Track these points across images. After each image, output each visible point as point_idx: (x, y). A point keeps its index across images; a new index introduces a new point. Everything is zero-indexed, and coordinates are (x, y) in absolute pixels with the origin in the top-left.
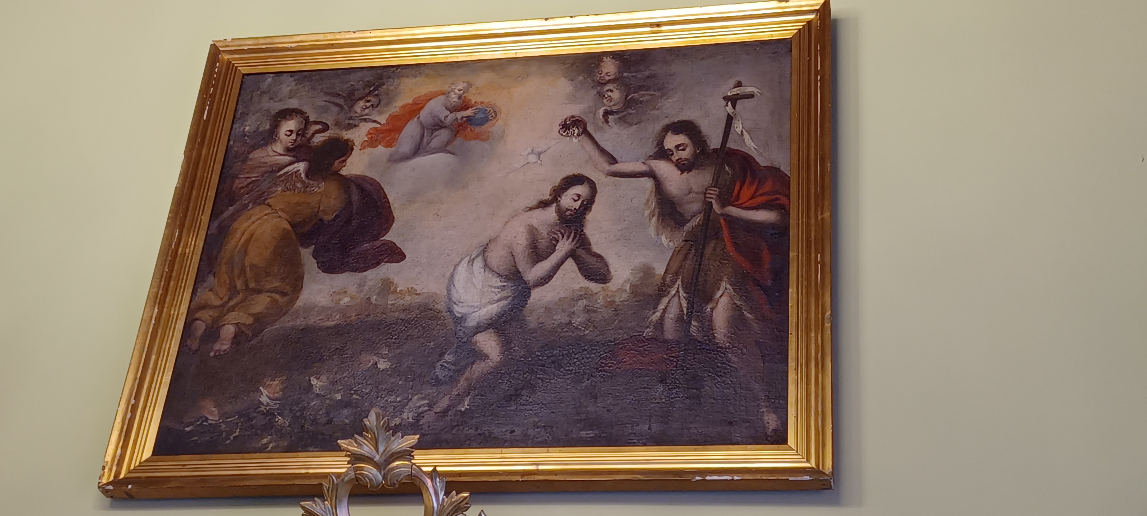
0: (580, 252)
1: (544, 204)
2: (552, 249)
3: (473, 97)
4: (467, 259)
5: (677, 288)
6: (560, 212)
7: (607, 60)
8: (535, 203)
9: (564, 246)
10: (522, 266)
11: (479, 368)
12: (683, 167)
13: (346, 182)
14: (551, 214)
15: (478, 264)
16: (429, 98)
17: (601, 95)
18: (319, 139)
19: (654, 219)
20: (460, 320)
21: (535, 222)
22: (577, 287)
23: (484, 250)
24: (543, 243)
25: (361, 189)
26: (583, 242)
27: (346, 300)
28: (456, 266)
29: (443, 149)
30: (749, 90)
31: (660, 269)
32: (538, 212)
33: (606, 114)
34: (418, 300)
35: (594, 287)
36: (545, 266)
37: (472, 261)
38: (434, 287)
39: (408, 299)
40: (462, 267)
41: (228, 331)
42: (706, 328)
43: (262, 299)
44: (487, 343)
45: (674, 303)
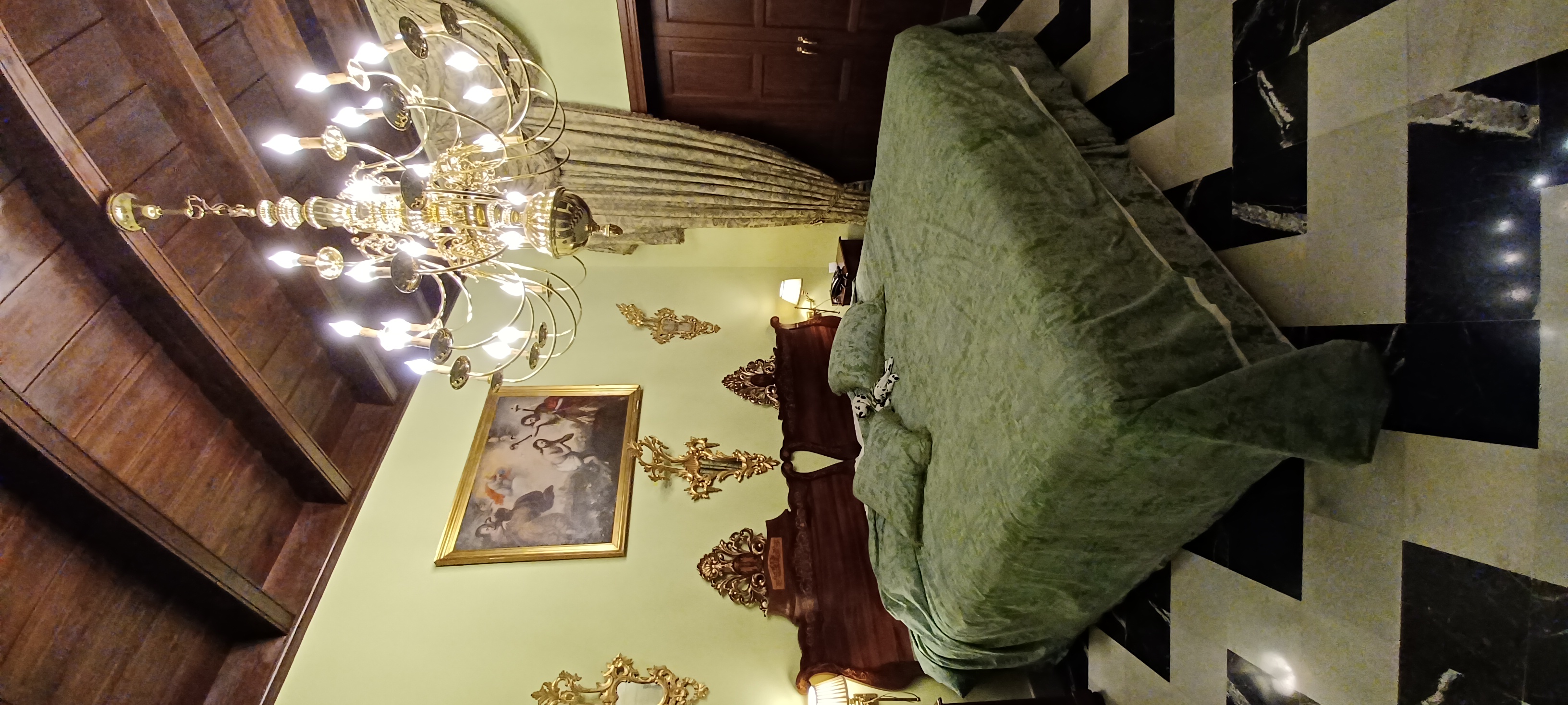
1: (542, 452)
2: (559, 448)
3: (492, 474)
4: (557, 469)
5: (579, 419)
7: (490, 440)
8: (541, 454)
9: (559, 445)
10: (563, 454)
11: (596, 461)
12: (538, 419)
13: (516, 507)
14: (546, 450)
15: (559, 465)
16: (487, 487)
17: (504, 441)
18: (494, 519)
19: (554, 425)
20: (578, 469)
21: (548, 454)
22: (573, 441)
23: (554, 464)
24: (555, 450)
25: (521, 502)
26: (558, 441)
27: (564, 500)
28: (559, 472)
29: (511, 481)
30: (515, 405)
31: (573, 422)
32: (544, 452)
33: (512, 439)
34: (569, 480)
35: (574, 437)
36: (564, 449)
38: (565, 477)
39: (568, 482)
40: (560, 469)
41: (569, 532)
42: (592, 412)
43: (559, 524)
44: (587, 460)
45: (584, 419)
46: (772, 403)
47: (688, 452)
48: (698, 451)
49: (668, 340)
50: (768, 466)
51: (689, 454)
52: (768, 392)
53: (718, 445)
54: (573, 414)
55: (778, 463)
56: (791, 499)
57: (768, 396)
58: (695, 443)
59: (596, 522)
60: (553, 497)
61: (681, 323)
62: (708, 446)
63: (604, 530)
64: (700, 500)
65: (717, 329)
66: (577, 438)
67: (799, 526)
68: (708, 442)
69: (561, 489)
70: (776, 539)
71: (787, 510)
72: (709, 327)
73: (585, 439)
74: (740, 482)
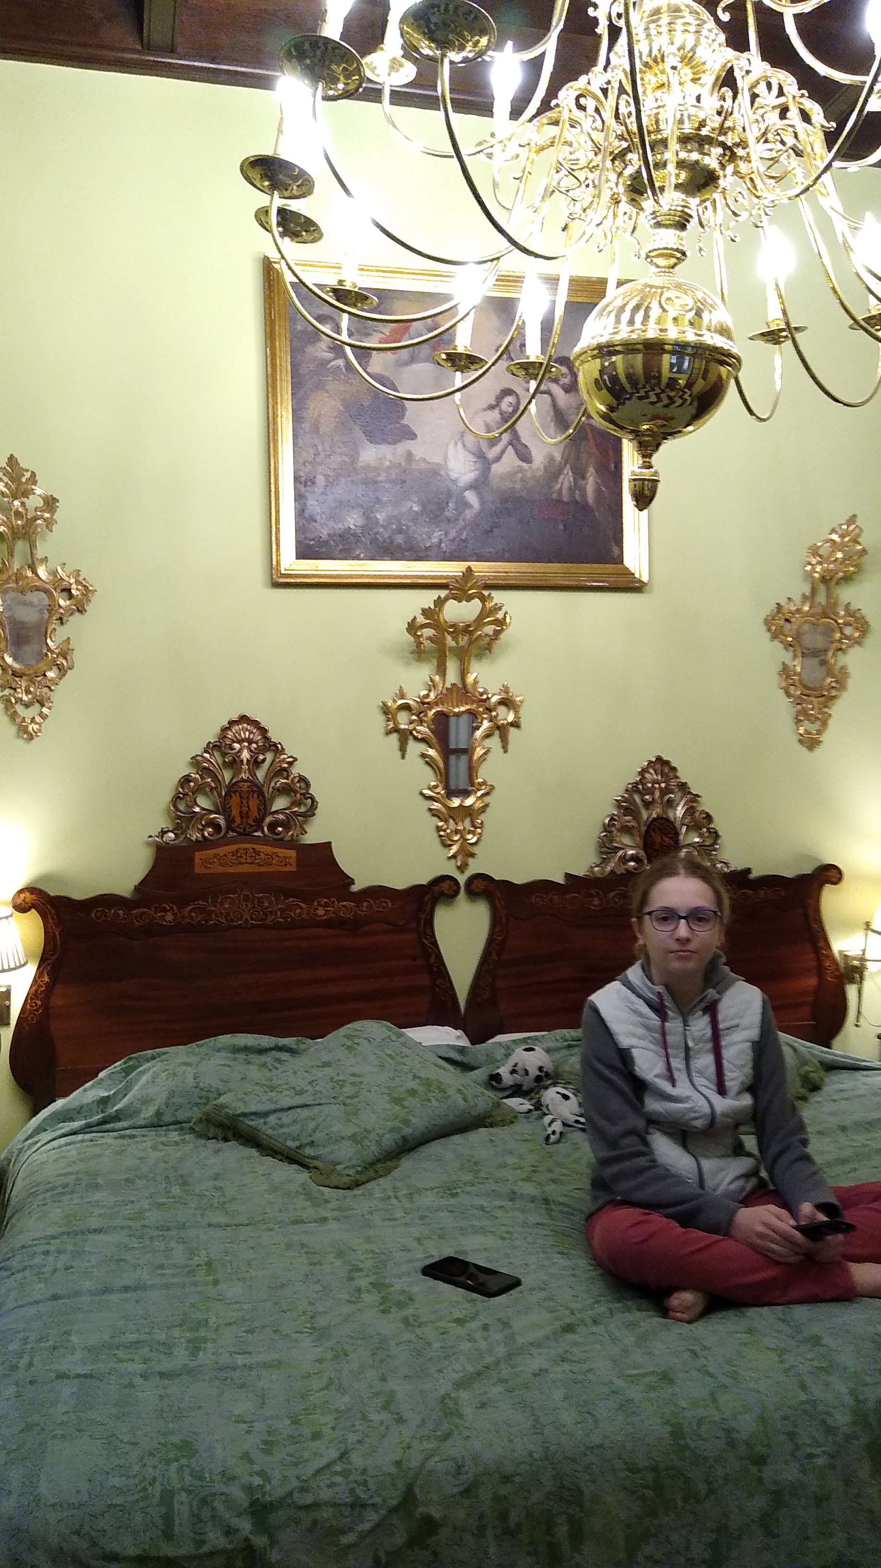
0: (515, 442)
1: (492, 407)
4: (453, 441)
5: (568, 469)
6: (501, 414)
8: (485, 406)
9: (506, 437)
10: (485, 449)
11: (469, 514)
12: (566, 389)
14: (495, 415)
15: (460, 445)
19: (553, 424)
20: (455, 481)
21: (488, 419)
22: (515, 465)
23: (462, 436)
26: (516, 436)
27: (388, 463)
28: (448, 445)
31: (558, 457)
32: (489, 412)
34: (429, 467)
35: (524, 464)
36: (497, 449)
37: (456, 443)
38: (437, 459)
39: (423, 465)
40: (451, 447)
41: (320, 480)
42: (584, 495)
43: (336, 459)
44: (471, 497)
45: (567, 479)
46: (605, 861)
47: (485, 692)
48: (489, 710)
49: (775, 636)
50: (454, 849)
51: (482, 694)
52: (631, 852)
53: (505, 749)
54: (578, 458)
55: (461, 869)
56: (378, 892)
57: (620, 853)
58: (507, 702)
59: (340, 527)
60: (394, 442)
61: (823, 663)
62: (501, 730)
63: (325, 543)
64: (383, 718)
65: (811, 743)
66: (521, 470)
67: (319, 904)
68: (512, 729)
69: (409, 456)
70: (293, 861)
71: (352, 882)
72: (813, 728)
73: (518, 486)
74: (422, 794)
